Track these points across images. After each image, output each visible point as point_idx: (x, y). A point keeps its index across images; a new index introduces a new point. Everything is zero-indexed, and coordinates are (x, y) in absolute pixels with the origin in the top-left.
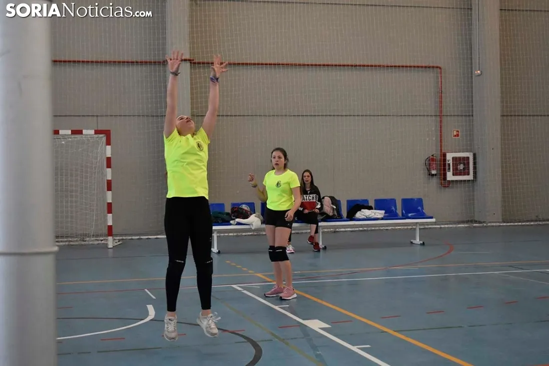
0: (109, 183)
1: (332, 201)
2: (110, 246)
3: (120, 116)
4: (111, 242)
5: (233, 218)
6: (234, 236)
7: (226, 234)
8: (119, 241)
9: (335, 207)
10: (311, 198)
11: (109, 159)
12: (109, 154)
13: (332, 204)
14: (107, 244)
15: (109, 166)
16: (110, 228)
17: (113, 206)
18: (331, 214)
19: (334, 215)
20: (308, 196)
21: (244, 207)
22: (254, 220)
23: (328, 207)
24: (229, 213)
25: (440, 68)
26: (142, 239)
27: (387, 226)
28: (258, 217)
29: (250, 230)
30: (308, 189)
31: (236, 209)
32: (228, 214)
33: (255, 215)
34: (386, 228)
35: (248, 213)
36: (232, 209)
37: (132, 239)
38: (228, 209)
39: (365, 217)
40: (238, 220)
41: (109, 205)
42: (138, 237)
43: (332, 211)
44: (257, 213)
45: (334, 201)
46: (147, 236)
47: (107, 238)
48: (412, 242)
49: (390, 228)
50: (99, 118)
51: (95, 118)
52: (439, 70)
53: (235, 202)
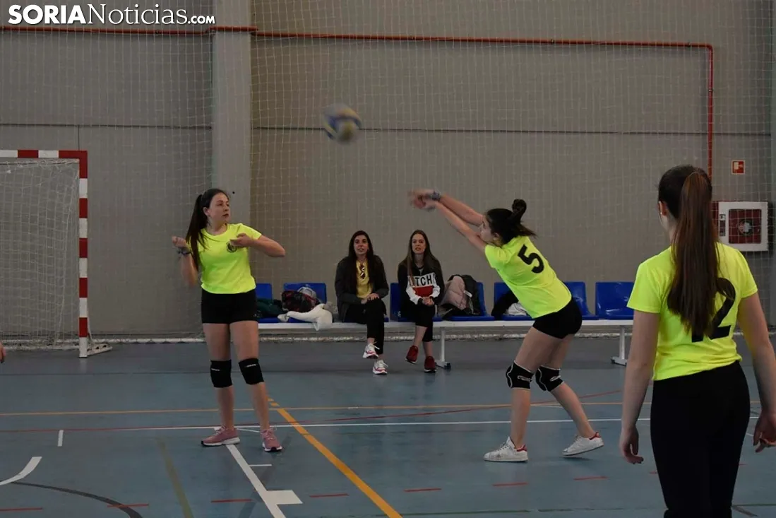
0: (83, 244)
1: (465, 284)
2: (83, 354)
3: (110, 126)
4: (83, 346)
5: (284, 309)
6: (318, 342)
7: (304, 339)
8: (105, 346)
9: (471, 295)
10: (426, 280)
11: (83, 203)
12: (83, 193)
13: (467, 288)
14: (78, 349)
15: (83, 213)
16: (83, 322)
17: (90, 284)
18: (463, 307)
19: (467, 309)
20: (420, 277)
21: (306, 291)
22: (320, 315)
23: (458, 295)
24: (279, 301)
25: (709, 47)
26: (154, 343)
27: (598, 332)
28: (329, 309)
29: (312, 333)
30: (419, 266)
31: (290, 294)
32: (277, 303)
33: (322, 305)
34: (595, 335)
35: (309, 302)
36: (284, 294)
37: (137, 343)
38: (277, 295)
39: (525, 314)
40: (291, 314)
41: (83, 282)
42: (147, 340)
43: (464, 302)
44: (329, 302)
45: (470, 283)
46: (163, 338)
47: (77, 340)
48: (613, 362)
49: (603, 334)
50: (82, 129)
51: (75, 129)
52: (706, 51)
53: (291, 282)
